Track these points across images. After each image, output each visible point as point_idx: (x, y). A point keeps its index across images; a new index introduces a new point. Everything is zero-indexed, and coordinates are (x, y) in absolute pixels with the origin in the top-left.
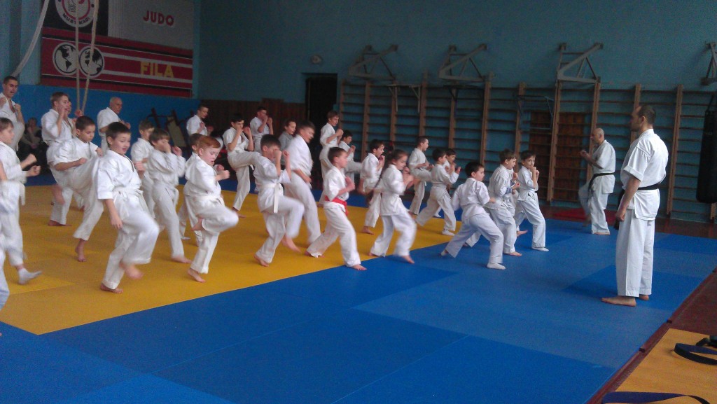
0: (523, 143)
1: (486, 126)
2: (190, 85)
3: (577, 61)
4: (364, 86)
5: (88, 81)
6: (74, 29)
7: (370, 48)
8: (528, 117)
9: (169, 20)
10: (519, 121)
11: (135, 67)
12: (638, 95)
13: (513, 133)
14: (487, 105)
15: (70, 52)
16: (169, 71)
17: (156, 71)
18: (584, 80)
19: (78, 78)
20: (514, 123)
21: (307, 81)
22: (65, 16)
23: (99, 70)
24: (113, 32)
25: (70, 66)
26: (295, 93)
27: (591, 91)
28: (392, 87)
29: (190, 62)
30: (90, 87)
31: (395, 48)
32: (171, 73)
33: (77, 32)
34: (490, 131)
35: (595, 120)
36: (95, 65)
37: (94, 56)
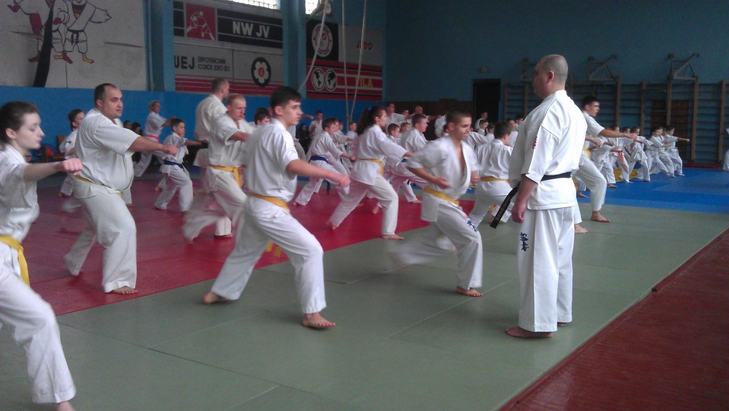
0: (646, 121)
1: (619, 111)
2: (380, 92)
3: (684, 66)
8: (649, 104)
9: (370, 46)
10: (643, 106)
11: (353, 82)
12: (724, 87)
13: (639, 115)
14: (619, 96)
15: (320, 74)
16: (370, 83)
17: (364, 84)
18: (687, 78)
20: (639, 108)
21: (474, 85)
23: (334, 85)
25: (320, 84)
26: (466, 94)
27: (693, 85)
29: (381, 75)
32: (371, 85)
34: (622, 114)
35: (696, 104)
36: (332, 82)
37: (332, 76)
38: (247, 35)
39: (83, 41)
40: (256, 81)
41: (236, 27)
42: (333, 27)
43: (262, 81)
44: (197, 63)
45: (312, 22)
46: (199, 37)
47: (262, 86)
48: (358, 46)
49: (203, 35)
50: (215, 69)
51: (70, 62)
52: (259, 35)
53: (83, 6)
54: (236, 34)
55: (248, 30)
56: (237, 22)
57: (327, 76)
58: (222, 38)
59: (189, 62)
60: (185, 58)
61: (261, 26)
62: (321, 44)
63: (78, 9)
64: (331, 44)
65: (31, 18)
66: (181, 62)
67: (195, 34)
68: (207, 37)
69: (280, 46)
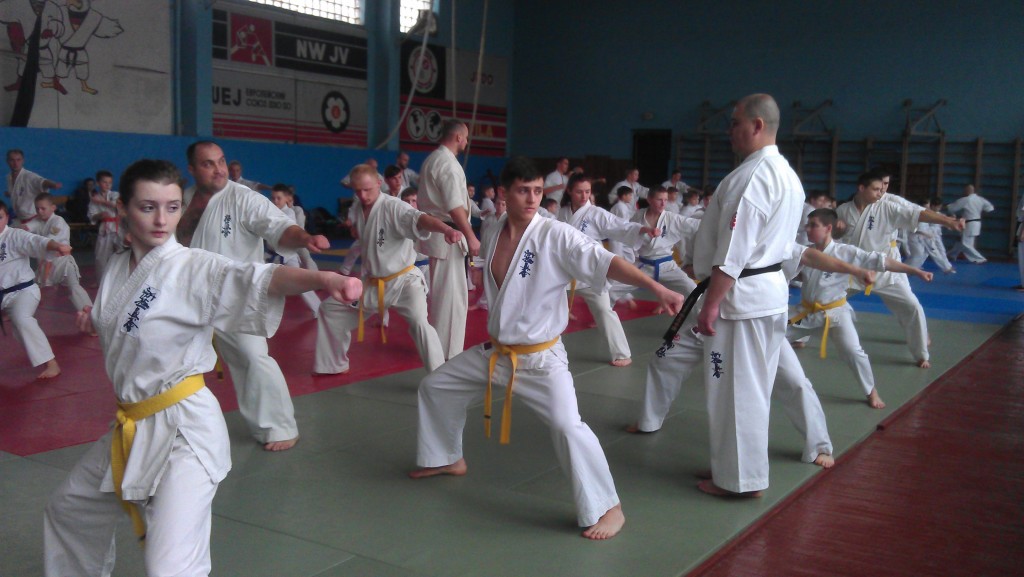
1: (835, 177)
2: (504, 144)
3: (926, 117)
4: (704, 142)
7: (707, 104)
9: (490, 79)
12: (980, 147)
14: (835, 158)
15: (419, 117)
16: (489, 131)
17: (480, 132)
18: (932, 134)
21: (635, 138)
23: (439, 133)
25: (420, 131)
26: (623, 150)
27: (937, 143)
29: (504, 121)
32: (491, 133)
34: (840, 182)
35: (942, 170)
36: (437, 129)
37: (436, 120)
38: (317, 60)
39: (83, 63)
40: (328, 124)
41: (301, 49)
42: (438, 52)
43: (336, 124)
44: (244, 96)
45: (409, 43)
46: (248, 60)
47: (336, 131)
48: (473, 79)
49: (254, 57)
50: (271, 107)
51: (64, 92)
52: (334, 59)
53: (85, 14)
54: (302, 57)
55: (318, 52)
56: (302, 40)
57: (429, 120)
58: (280, 64)
59: (234, 95)
60: (228, 90)
61: (336, 49)
62: (421, 74)
63: (77, 18)
64: (435, 75)
65: (9, 28)
66: (222, 95)
67: (242, 56)
68: (260, 61)
69: (362, 76)
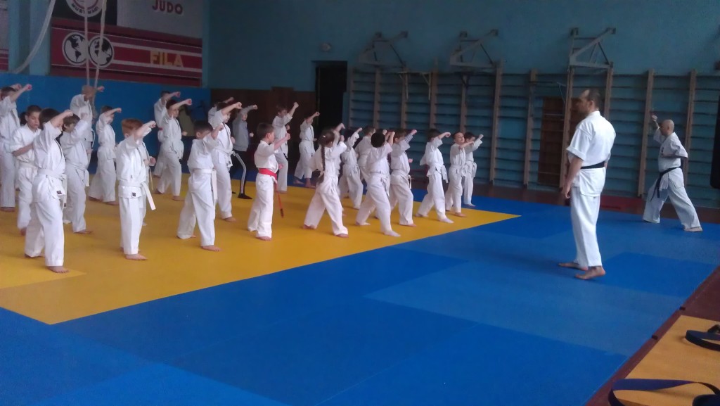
0: (534, 130)
1: (497, 112)
2: (200, 75)
3: (591, 45)
4: (374, 74)
5: (98, 71)
6: (82, 19)
7: (379, 35)
8: (540, 104)
9: (178, 9)
10: (531, 107)
11: (145, 57)
12: (651, 79)
13: (525, 120)
14: (498, 92)
15: (79, 42)
16: (179, 61)
17: (166, 61)
18: (596, 65)
19: (88, 68)
20: (525, 109)
21: (317, 69)
22: (73, 6)
23: (108, 60)
24: (122, 21)
25: (80, 57)
26: (305, 82)
27: (604, 76)
28: (402, 74)
29: (200, 51)
30: (99, 77)
31: (405, 35)
32: (181, 63)
33: (86, 22)
34: (501, 118)
36: (104, 54)
37: (103, 46)
57: (93, 45)
